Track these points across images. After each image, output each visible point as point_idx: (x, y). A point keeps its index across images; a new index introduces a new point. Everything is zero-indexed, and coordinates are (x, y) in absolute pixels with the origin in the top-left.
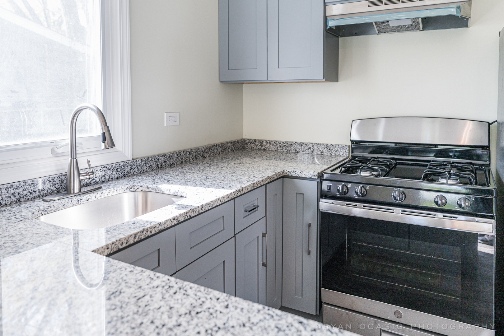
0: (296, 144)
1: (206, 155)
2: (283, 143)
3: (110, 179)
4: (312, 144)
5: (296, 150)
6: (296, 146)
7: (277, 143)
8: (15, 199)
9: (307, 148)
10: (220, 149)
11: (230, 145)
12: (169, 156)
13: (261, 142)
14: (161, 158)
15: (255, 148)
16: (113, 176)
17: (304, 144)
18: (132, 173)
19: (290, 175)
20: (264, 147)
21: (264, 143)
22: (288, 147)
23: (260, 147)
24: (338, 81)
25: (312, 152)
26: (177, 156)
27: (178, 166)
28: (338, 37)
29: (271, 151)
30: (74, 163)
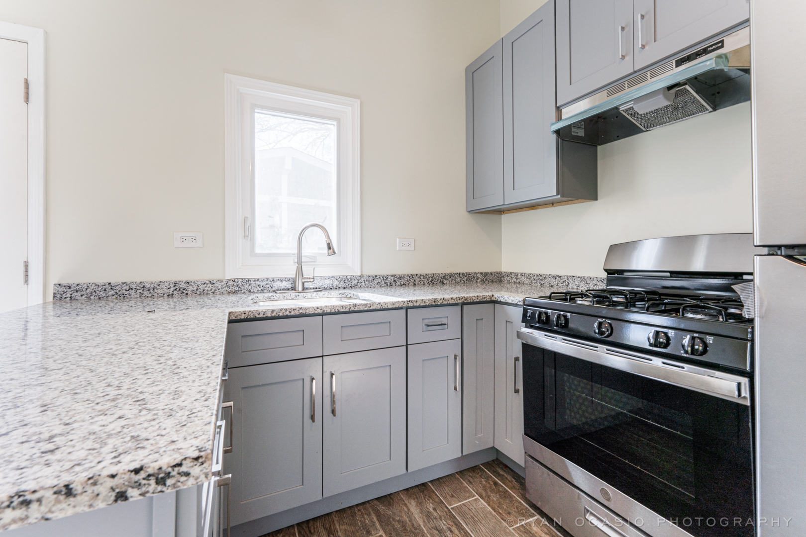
0: (550, 276)
1: (445, 282)
2: (537, 275)
3: (337, 288)
4: (567, 276)
5: (550, 284)
6: (549, 279)
7: (532, 275)
8: (260, 289)
9: (561, 281)
10: (465, 278)
11: (479, 275)
12: (400, 277)
13: (517, 275)
14: (390, 277)
15: (511, 281)
16: (340, 286)
17: (558, 276)
18: (359, 286)
19: (499, 300)
20: (519, 280)
21: (519, 276)
22: (542, 280)
23: (515, 280)
24: (596, 199)
25: (567, 285)
26: (409, 278)
27: (410, 287)
28: (597, 146)
29: (526, 284)
30: (299, 269)
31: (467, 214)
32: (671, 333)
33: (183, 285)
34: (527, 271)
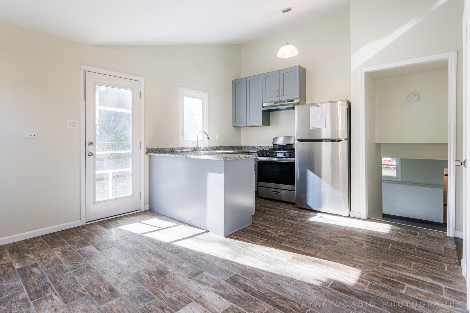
9: (261, 148)
13: (247, 146)
21: (248, 147)
23: (246, 148)
24: (270, 126)
28: (270, 112)
30: (198, 145)
31: (233, 127)
32: (286, 153)
33: (172, 149)
34: (251, 145)
